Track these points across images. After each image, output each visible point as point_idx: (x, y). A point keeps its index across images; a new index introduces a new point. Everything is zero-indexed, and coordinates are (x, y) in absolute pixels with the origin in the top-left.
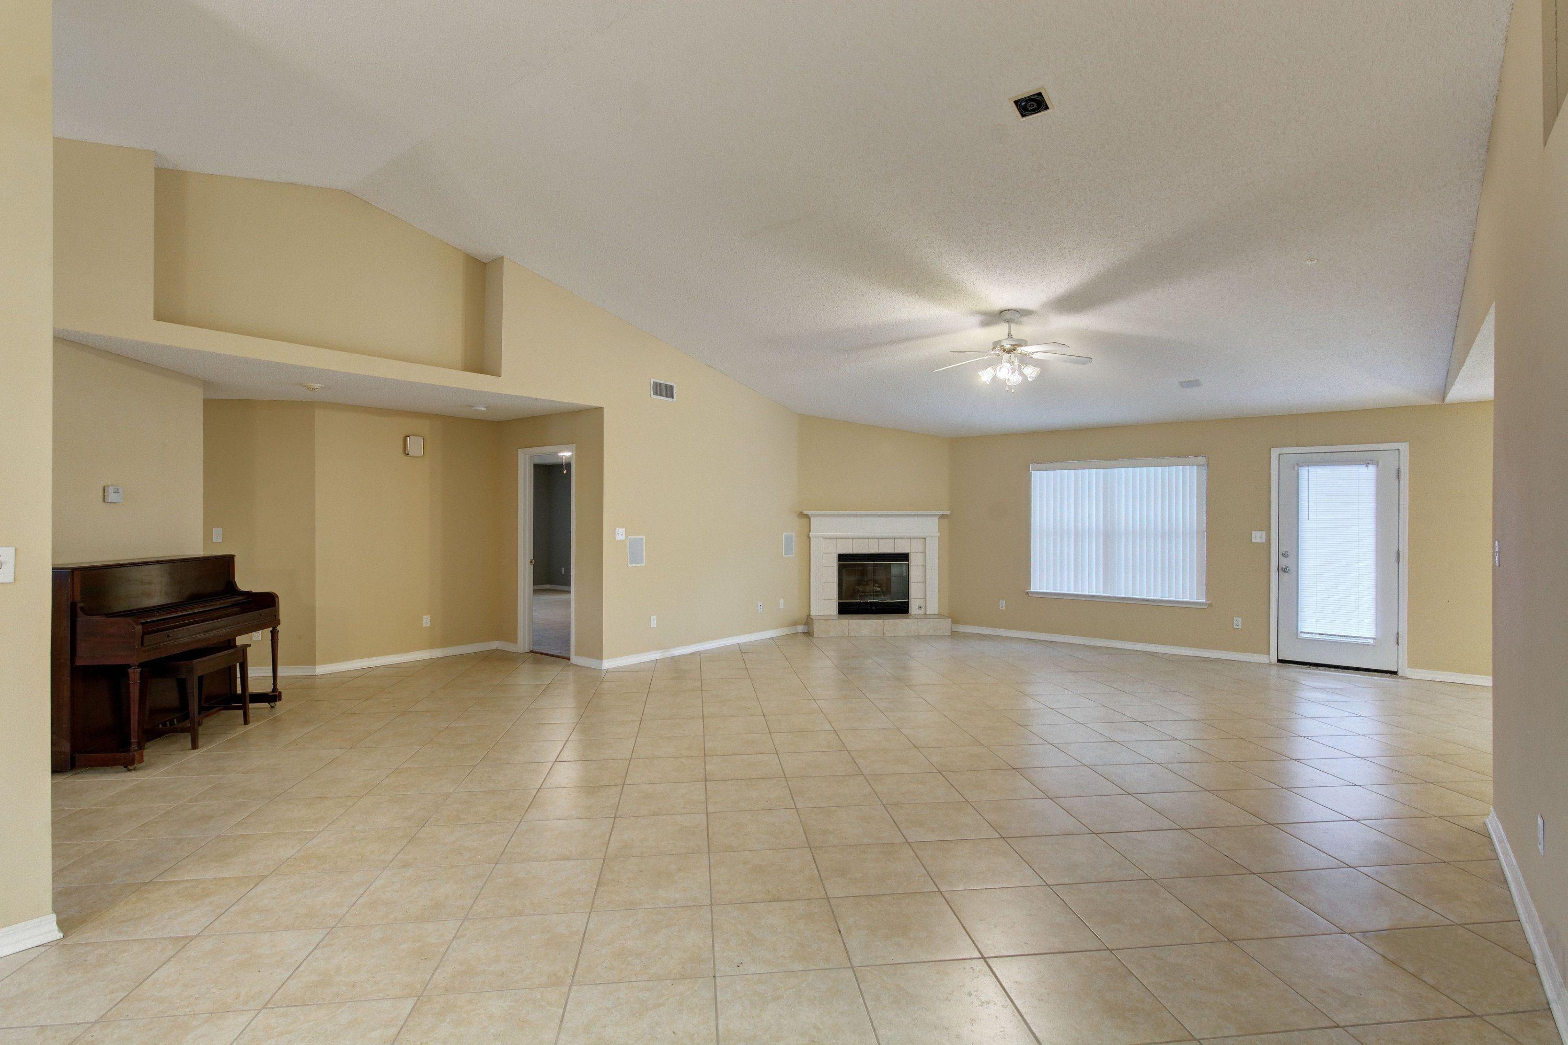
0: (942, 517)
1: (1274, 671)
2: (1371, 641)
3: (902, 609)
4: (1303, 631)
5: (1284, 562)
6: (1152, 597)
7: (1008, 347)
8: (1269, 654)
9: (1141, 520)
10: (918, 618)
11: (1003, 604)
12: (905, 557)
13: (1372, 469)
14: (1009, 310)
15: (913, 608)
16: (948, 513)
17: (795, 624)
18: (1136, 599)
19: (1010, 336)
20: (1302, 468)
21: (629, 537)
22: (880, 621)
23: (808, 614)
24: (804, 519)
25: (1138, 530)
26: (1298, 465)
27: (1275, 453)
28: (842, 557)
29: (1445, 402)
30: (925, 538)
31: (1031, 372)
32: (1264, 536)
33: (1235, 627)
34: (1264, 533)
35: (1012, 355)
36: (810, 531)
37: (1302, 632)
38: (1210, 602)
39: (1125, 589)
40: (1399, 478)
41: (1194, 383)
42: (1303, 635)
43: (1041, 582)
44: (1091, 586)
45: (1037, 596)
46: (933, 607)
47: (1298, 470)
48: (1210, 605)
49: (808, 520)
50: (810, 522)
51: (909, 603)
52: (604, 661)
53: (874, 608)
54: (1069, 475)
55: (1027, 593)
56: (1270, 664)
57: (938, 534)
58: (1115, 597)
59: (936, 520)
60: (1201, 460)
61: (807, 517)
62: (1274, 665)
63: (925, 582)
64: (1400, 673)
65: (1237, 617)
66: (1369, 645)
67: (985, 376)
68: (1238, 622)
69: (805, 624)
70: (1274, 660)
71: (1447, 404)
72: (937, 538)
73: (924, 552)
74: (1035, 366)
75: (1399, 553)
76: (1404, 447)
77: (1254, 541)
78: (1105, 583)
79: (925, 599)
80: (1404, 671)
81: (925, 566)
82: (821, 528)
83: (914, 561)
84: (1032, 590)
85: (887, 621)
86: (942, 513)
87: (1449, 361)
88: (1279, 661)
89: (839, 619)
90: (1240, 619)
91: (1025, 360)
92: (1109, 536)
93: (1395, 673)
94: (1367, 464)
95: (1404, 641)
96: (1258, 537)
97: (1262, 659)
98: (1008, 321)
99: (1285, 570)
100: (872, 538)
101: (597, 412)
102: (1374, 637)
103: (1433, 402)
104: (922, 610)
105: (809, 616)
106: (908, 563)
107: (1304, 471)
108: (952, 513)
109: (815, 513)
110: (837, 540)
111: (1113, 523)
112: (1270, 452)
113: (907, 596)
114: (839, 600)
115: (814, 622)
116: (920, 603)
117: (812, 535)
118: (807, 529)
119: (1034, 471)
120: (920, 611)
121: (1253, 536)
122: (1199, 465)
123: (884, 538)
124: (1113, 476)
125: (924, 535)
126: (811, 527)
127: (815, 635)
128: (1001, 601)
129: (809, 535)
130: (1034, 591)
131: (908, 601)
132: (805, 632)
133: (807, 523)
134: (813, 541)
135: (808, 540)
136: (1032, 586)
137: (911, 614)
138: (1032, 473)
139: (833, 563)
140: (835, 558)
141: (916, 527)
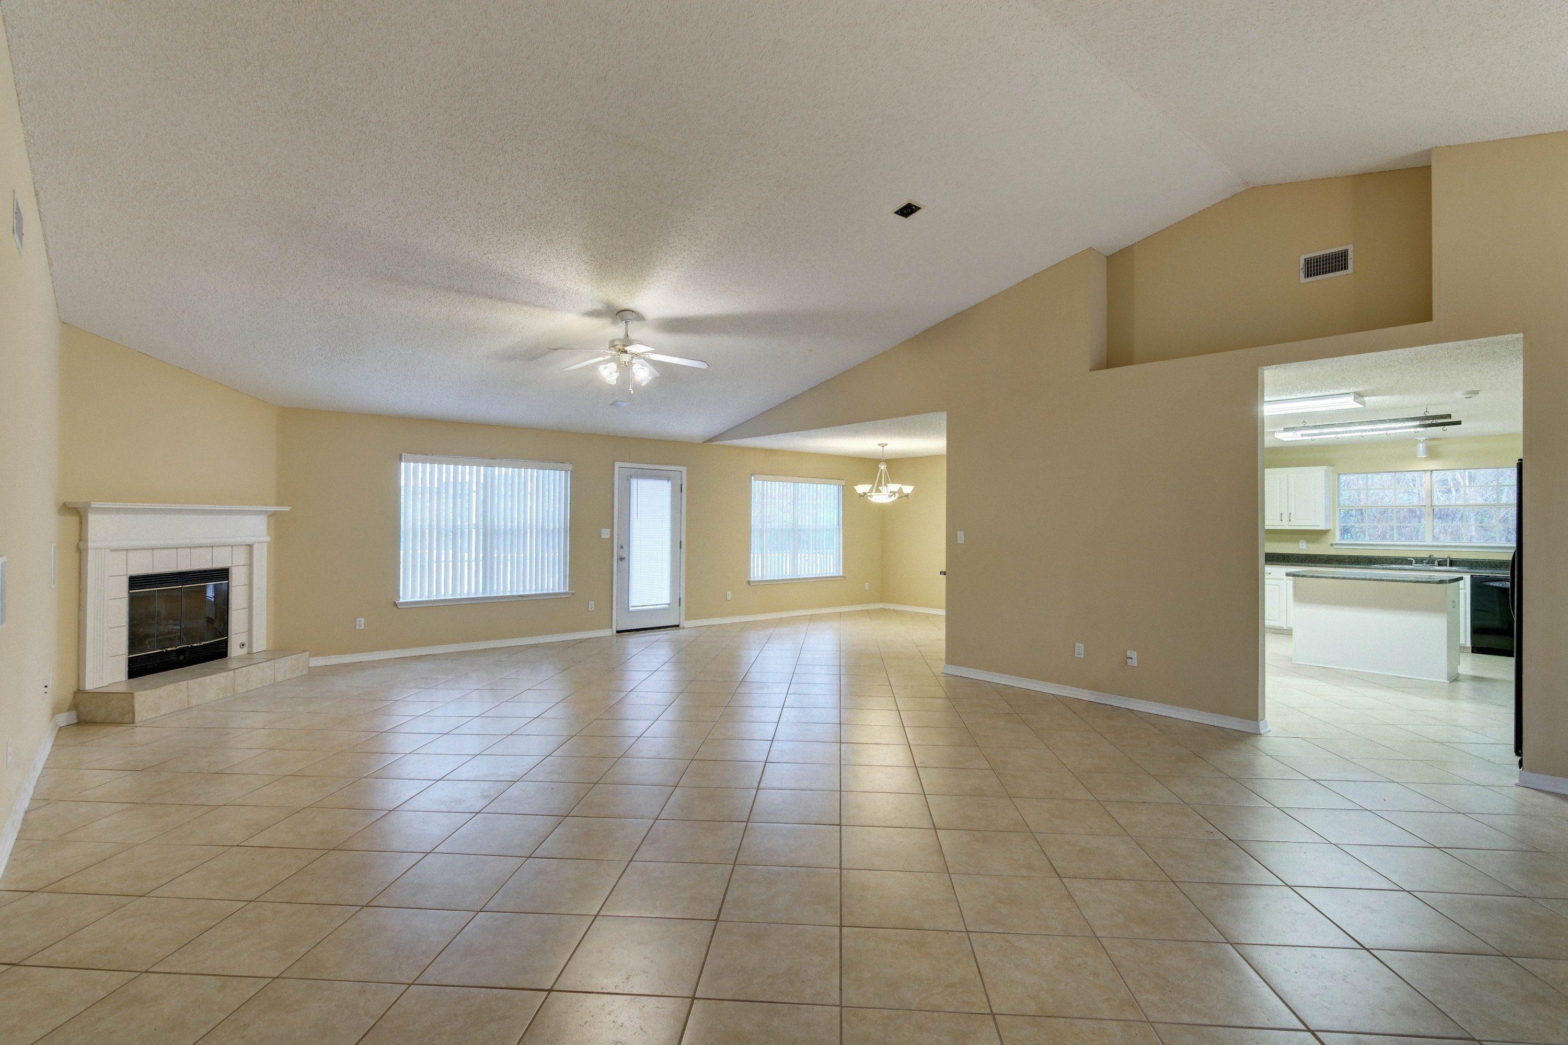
0: (273, 515)
1: (615, 639)
2: (666, 606)
3: (217, 652)
4: (633, 605)
5: (622, 553)
6: (527, 593)
8: (611, 628)
11: (361, 623)
12: (223, 574)
13: (668, 484)
15: (235, 650)
16: (282, 508)
20: (633, 480)
22: (229, 674)
23: (75, 689)
24: (70, 518)
26: (631, 477)
27: (617, 465)
28: (135, 582)
30: (250, 546)
32: (609, 533)
33: (590, 610)
34: (609, 530)
36: (84, 538)
37: (633, 607)
38: (572, 591)
40: (682, 493)
42: (631, 609)
45: (406, 607)
46: (260, 642)
47: (630, 481)
48: (573, 594)
49: (83, 519)
50: (84, 524)
51: (227, 641)
53: (182, 657)
56: (612, 635)
57: (268, 539)
59: (264, 518)
60: (570, 467)
61: (81, 514)
62: (615, 635)
63: (250, 608)
64: (681, 626)
65: (592, 601)
66: (664, 609)
68: (592, 605)
69: (69, 710)
70: (614, 631)
72: (266, 544)
75: (681, 543)
76: (683, 470)
77: (602, 537)
79: (250, 632)
80: (683, 624)
81: (250, 585)
82: (102, 530)
83: (237, 579)
84: (401, 600)
85: (237, 673)
86: (271, 508)
88: (618, 632)
90: (593, 603)
92: (486, 533)
93: (678, 626)
94: (667, 481)
95: (683, 604)
96: (606, 533)
97: (608, 632)
99: (622, 559)
100: (182, 548)
102: (668, 602)
104: (246, 648)
105: (79, 692)
106: (228, 583)
107: (634, 482)
108: (287, 509)
109: (94, 505)
110: (131, 554)
111: (492, 522)
112: (614, 465)
113: (225, 631)
114: (130, 653)
115: (133, 698)
116: (243, 638)
117: (90, 545)
118: (80, 533)
119: (405, 462)
120: (244, 651)
121: (602, 532)
122: (566, 471)
123: (199, 547)
124: (493, 473)
125: (248, 540)
126: (87, 530)
127: (137, 719)
128: (358, 619)
129: (81, 546)
130: (405, 601)
131: (227, 639)
132: (76, 721)
133: (81, 523)
134: (91, 556)
135: (76, 556)
136: (401, 595)
137: (231, 658)
138: (403, 464)
139: (122, 590)
140: (125, 582)
141: (256, 529)
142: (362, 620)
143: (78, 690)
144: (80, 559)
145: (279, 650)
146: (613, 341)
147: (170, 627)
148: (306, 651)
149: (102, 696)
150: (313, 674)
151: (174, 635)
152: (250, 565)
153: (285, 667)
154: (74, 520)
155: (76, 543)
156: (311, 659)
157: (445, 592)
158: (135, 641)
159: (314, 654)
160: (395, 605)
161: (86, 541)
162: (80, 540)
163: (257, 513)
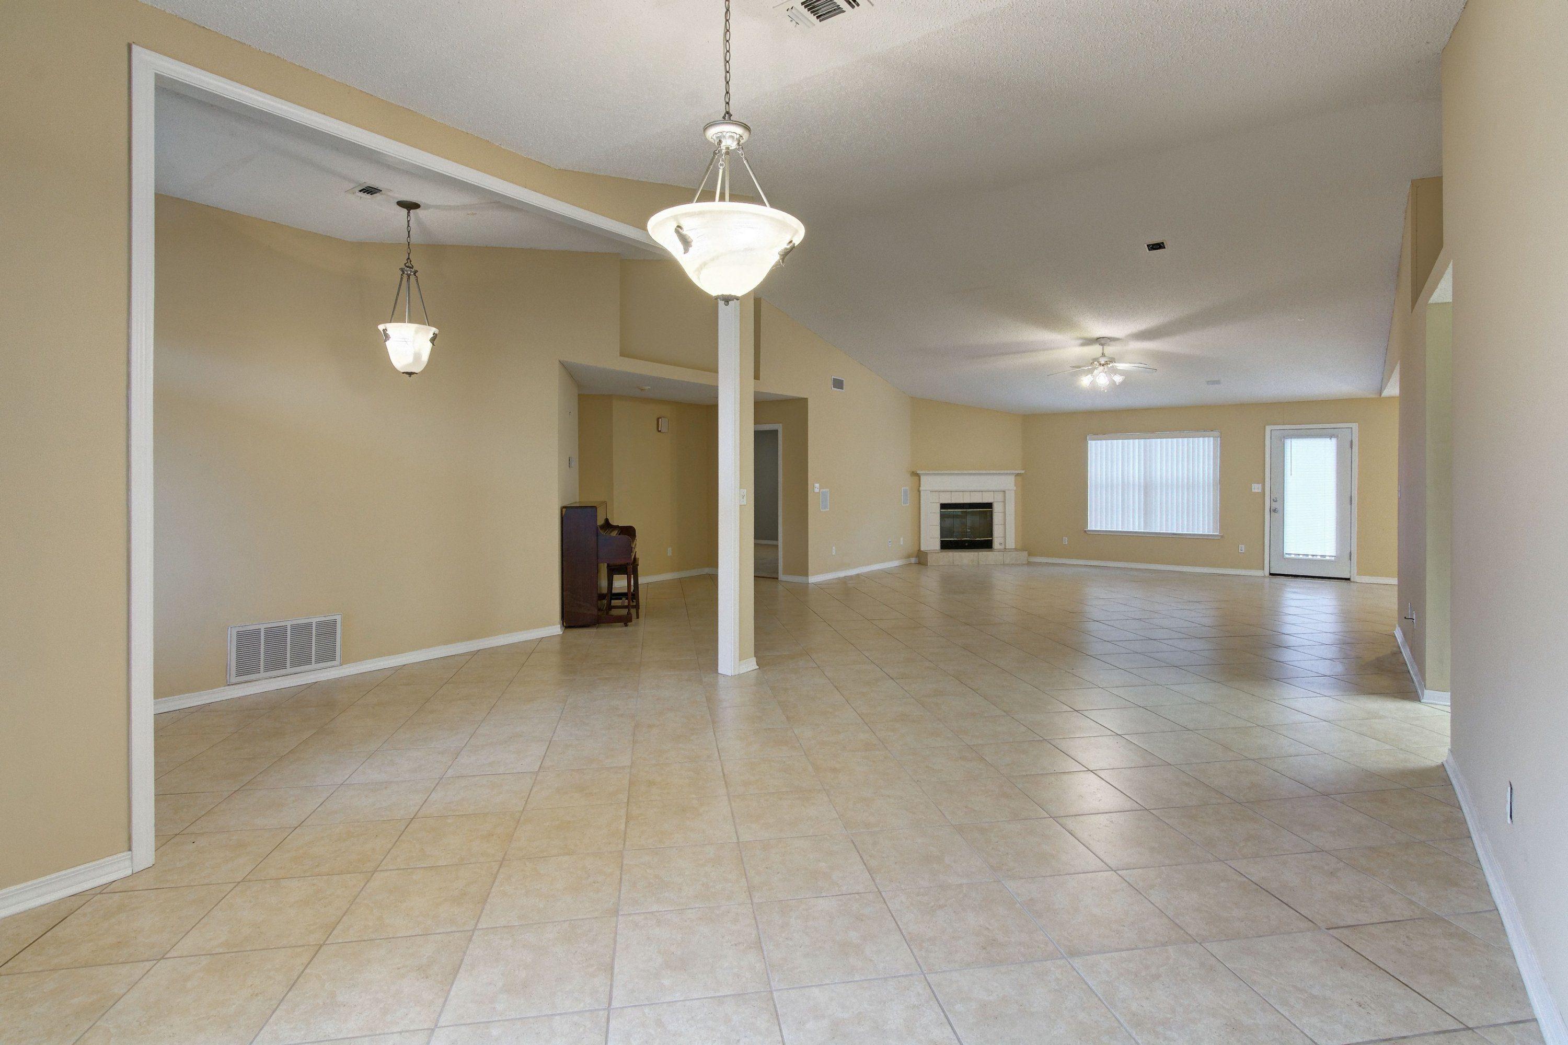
0: (1017, 475)
1: (1267, 580)
2: (1333, 558)
3: (987, 545)
5: (1274, 505)
7: (1103, 362)
8: (1264, 569)
9: (1172, 476)
10: (999, 551)
11: (1066, 540)
12: (990, 505)
13: (1334, 441)
14: (1103, 338)
15: (996, 544)
16: (1023, 472)
17: (909, 557)
18: (1169, 534)
19: (1103, 355)
20: (1287, 440)
21: (821, 490)
22: (976, 553)
24: (914, 477)
25: (1170, 482)
26: (1284, 437)
27: (1268, 428)
28: (944, 506)
29: (1382, 395)
30: (1004, 491)
31: (1118, 379)
32: (1261, 488)
33: (1240, 551)
34: (1260, 485)
35: (1105, 367)
36: (920, 486)
37: (1286, 554)
38: (1222, 534)
39: (1161, 525)
40: (1351, 447)
41: (1218, 382)
42: (1287, 556)
43: (1095, 524)
44: (1134, 525)
45: (1091, 533)
46: (1011, 543)
47: (1284, 441)
49: (918, 478)
50: (920, 480)
51: (992, 541)
52: (809, 577)
53: (967, 544)
54: (1117, 444)
55: (1085, 531)
56: (1264, 577)
57: (1015, 488)
58: (1154, 533)
59: (1013, 477)
60: (1217, 433)
61: (918, 475)
62: (1267, 577)
63: (1005, 524)
64: (1352, 580)
65: (1242, 544)
66: (1331, 561)
67: (1085, 381)
68: (1242, 547)
69: (916, 557)
70: (1267, 573)
71: (1383, 398)
72: (1014, 491)
73: (1004, 502)
74: (1121, 375)
75: (1351, 498)
76: (1355, 426)
77: (1253, 491)
78: (1145, 523)
79: (1005, 537)
80: (1355, 578)
81: (1005, 513)
82: (929, 483)
83: (997, 508)
85: (980, 553)
86: (1017, 472)
87: (1383, 373)
88: (1271, 574)
89: (941, 552)
90: (1244, 546)
91: (1115, 371)
92: (1148, 488)
93: (1349, 579)
94: (1331, 438)
95: (1355, 558)
96: (1256, 488)
97: (1259, 573)
98: (1102, 345)
99: (1275, 511)
100: (966, 491)
101: (805, 401)
102: (1334, 555)
103: (1373, 396)
104: (1003, 545)
105: (919, 550)
106: (992, 511)
107: (1289, 442)
108: (1026, 472)
109: (926, 472)
110: (939, 493)
112: (1265, 429)
113: (991, 535)
114: (941, 538)
115: (942, 556)
116: (1001, 540)
117: (922, 489)
118: (918, 485)
119: (1092, 440)
120: (1001, 546)
121: (1253, 487)
122: (1216, 438)
123: (974, 491)
125: (1004, 489)
126: (921, 483)
129: (918, 490)
130: (1090, 529)
131: (992, 539)
132: (917, 563)
134: (923, 494)
136: (1088, 526)
137: (994, 548)
138: (1089, 442)
139: (937, 509)
140: (938, 506)
141: (1008, 483)
143: (917, 549)
144: (918, 496)
145: (1020, 549)
147: (964, 530)
148: (1027, 552)
149: (923, 553)
150: (1030, 564)
151: (965, 533)
155: (915, 489)
158: (943, 534)
159: (1032, 555)
162: (917, 488)
163: (1010, 474)
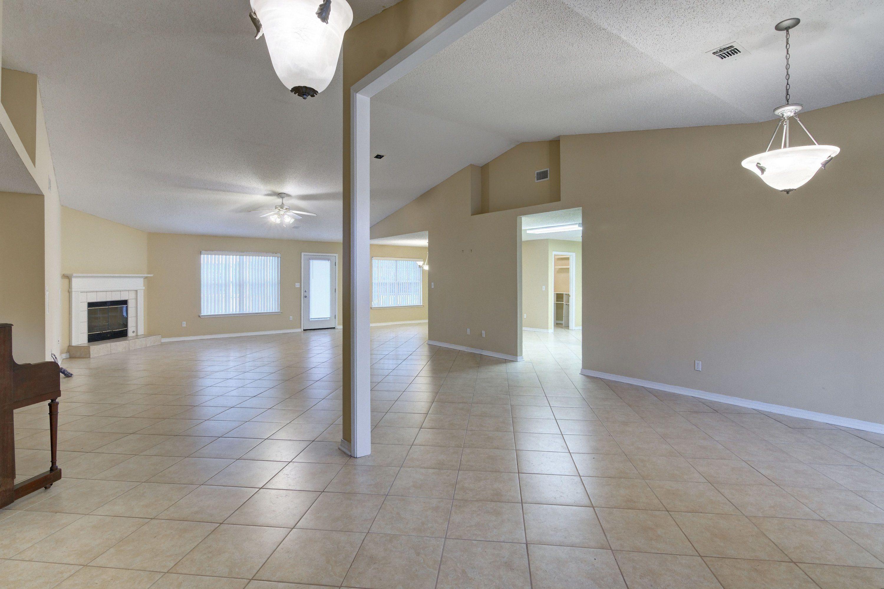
0: (146, 278)
1: (303, 333)
3: (122, 334)
4: (311, 318)
5: (306, 294)
6: (260, 312)
8: (301, 328)
9: (255, 279)
10: (133, 338)
11: (184, 324)
12: (125, 302)
13: (330, 262)
14: (284, 193)
15: (130, 333)
16: (149, 275)
18: (254, 313)
22: (127, 342)
24: (65, 279)
25: (254, 283)
26: (310, 259)
27: (303, 254)
28: (90, 305)
30: (136, 291)
32: (299, 285)
33: (290, 320)
34: (299, 283)
38: (281, 311)
39: (249, 308)
40: (335, 266)
42: (311, 320)
45: (204, 317)
46: (141, 331)
47: (309, 261)
48: (282, 312)
50: (71, 282)
53: (109, 335)
56: (301, 331)
57: (144, 288)
58: (244, 313)
59: (142, 279)
60: (279, 255)
61: (69, 278)
63: (136, 316)
64: (336, 328)
66: (327, 320)
68: (291, 317)
72: (143, 290)
75: (336, 288)
76: (337, 255)
77: (296, 287)
78: (239, 307)
79: (137, 327)
81: (137, 308)
82: (78, 284)
83: (131, 304)
84: (202, 315)
85: (130, 341)
86: (146, 275)
88: (304, 330)
89: (89, 344)
90: (292, 317)
92: (241, 285)
93: (334, 328)
94: (328, 260)
95: (337, 318)
96: (297, 285)
98: (282, 198)
99: (306, 297)
100: (108, 291)
102: (329, 317)
104: (135, 333)
105: (70, 346)
106: (127, 306)
107: (311, 261)
108: (152, 275)
109: (74, 275)
110: (87, 293)
111: (243, 280)
112: (301, 254)
113: (126, 325)
114: (88, 333)
115: (90, 348)
116: (134, 329)
117: (73, 290)
118: (69, 286)
119: (203, 254)
120: (134, 334)
122: (278, 257)
123: (114, 291)
124: (243, 259)
125: (135, 289)
126: (72, 284)
127: (91, 356)
128: (183, 322)
129: (70, 290)
130: (203, 315)
131: (127, 329)
132: (69, 357)
133: (69, 282)
134: (74, 295)
135: (68, 294)
136: (202, 313)
137: (129, 337)
138: (202, 255)
139: (85, 308)
140: (86, 305)
141: (139, 284)
142: (185, 322)
143: (69, 345)
144: (69, 295)
145: (149, 334)
146: (276, 206)
147: (104, 323)
148: (160, 335)
149: (78, 348)
150: (162, 344)
151: (106, 327)
152: (136, 299)
153: (151, 341)
154: (67, 281)
155: (68, 289)
156: (162, 339)
157: (222, 311)
158: (90, 329)
159: (163, 337)
160: (199, 316)
161: (71, 288)
162: (69, 288)
163: (139, 277)
